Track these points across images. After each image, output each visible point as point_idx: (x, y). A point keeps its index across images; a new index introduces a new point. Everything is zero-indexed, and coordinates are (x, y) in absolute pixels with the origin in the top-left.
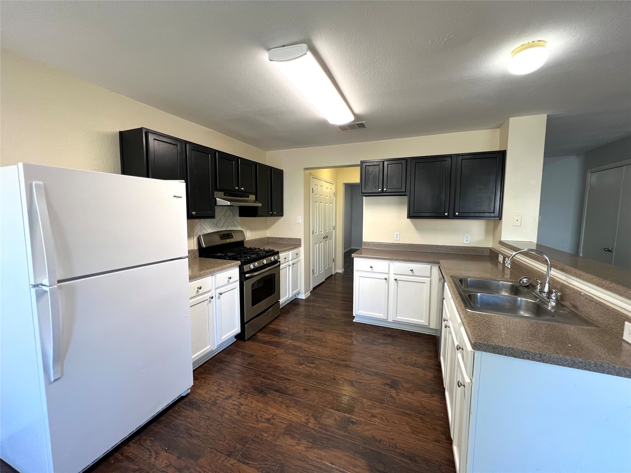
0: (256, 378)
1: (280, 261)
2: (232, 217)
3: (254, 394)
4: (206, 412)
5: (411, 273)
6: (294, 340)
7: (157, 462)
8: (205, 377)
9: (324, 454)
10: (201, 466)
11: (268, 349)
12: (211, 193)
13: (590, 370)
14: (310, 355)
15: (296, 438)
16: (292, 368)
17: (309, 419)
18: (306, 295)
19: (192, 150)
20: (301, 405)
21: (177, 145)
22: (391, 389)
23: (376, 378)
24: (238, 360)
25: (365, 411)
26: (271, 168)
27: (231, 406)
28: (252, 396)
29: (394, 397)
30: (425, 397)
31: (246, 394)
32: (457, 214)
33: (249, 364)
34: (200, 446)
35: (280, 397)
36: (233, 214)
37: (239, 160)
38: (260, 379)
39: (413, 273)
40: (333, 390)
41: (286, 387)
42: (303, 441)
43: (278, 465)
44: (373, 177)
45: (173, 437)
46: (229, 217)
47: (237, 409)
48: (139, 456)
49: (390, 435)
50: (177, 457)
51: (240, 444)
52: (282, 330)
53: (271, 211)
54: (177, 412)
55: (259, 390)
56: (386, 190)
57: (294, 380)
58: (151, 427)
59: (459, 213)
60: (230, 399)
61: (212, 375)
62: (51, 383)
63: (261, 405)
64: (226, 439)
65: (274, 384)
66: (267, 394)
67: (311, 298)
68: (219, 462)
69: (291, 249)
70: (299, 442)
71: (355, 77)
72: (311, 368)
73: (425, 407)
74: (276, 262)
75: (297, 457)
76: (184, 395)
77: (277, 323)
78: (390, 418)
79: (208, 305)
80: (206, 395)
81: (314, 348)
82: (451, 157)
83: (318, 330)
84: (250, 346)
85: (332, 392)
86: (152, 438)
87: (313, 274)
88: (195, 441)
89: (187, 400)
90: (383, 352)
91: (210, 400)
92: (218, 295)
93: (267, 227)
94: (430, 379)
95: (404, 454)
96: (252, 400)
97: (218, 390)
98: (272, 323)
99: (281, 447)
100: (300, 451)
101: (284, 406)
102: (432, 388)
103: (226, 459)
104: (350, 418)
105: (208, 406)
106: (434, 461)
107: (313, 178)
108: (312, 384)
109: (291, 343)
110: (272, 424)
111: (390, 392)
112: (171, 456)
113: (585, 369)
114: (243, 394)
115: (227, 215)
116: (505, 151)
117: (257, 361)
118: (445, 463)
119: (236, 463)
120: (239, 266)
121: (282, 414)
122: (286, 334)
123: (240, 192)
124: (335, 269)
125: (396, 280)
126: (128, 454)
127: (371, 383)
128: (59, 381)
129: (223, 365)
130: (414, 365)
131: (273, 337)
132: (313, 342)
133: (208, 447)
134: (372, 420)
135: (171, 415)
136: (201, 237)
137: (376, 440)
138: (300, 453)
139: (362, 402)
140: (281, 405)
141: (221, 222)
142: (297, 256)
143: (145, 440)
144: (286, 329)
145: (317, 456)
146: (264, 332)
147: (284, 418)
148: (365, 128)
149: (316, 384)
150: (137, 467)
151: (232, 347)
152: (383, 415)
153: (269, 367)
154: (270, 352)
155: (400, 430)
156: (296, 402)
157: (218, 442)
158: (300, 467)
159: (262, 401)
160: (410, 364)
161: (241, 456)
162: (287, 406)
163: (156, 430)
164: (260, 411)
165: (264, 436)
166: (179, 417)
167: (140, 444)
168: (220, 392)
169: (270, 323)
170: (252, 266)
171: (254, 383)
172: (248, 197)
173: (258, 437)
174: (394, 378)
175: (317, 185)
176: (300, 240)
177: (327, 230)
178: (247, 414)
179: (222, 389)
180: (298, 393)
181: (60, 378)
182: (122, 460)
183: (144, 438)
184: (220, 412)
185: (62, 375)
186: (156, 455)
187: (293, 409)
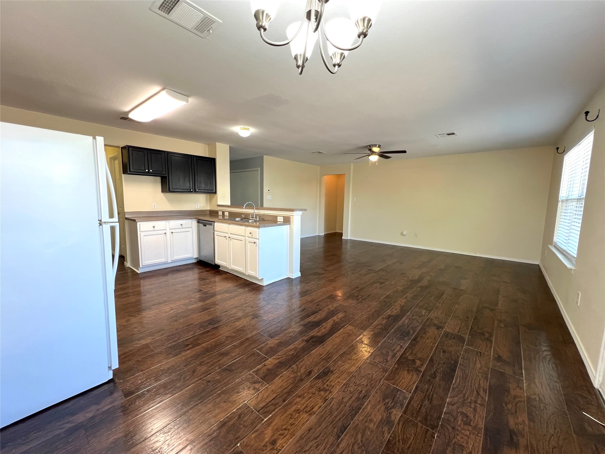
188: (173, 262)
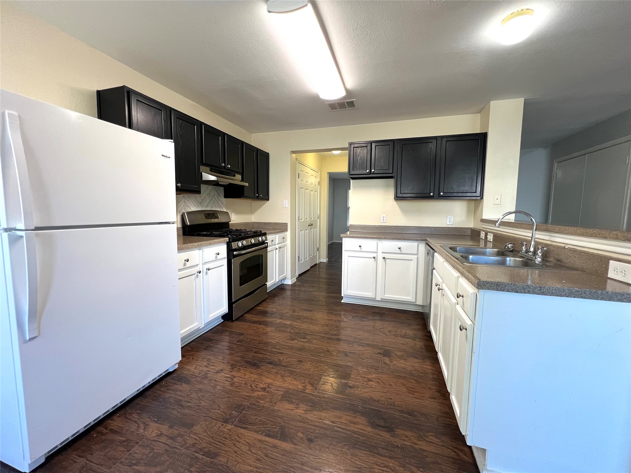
0: (247, 353)
1: (267, 243)
2: (216, 198)
3: (247, 367)
4: (197, 385)
5: (398, 251)
6: (283, 320)
7: (146, 433)
8: (193, 354)
9: (324, 415)
10: (196, 433)
11: (257, 328)
12: (197, 166)
13: (586, 298)
14: (301, 332)
15: (294, 403)
16: (284, 343)
17: (306, 386)
18: (293, 280)
19: (177, 118)
20: (296, 375)
21: (161, 111)
22: (384, 357)
23: (369, 348)
24: (227, 338)
25: (361, 377)
26: (258, 150)
27: (223, 378)
28: (245, 369)
29: (387, 364)
30: (418, 362)
31: (238, 367)
32: (442, 194)
33: (239, 341)
34: (193, 415)
35: (274, 369)
36: (218, 194)
37: (226, 135)
38: (251, 354)
39: (401, 251)
40: (328, 360)
41: (279, 359)
42: (301, 405)
43: (278, 427)
44: (361, 158)
45: (163, 409)
46: (214, 197)
47: (230, 381)
48: (125, 428)
49: (388, 395)
50: (169, 427)
51: (236, 411)
52: (271, 311)
53: (258, 193)
54: (164, 386)
55: (252, 363)
56: (374, 172)
57: (287, 354)
58: (137, 401)
59: (443, 193)
60: (221, 372)
61: (200, 352)
62: (26, 342)
63: (255, 376)
64: (220, 408)
65: (266, 358)
66: (261, 367)
67: (298, 283)
68: (215, 428)
69: (278, 232)
70: (298, 406)
71: (352, 43)
72: (303, 343)
73: (418, 371)
74: (263, 243)
75: (298, 419)
76: (172, 371)
77: (265, 305)
78: (386, 381)
79: (195, 280)
80: (195, 370)
81: (305, 326)
82: (437, 138)
83: (307, 310)
84: (237, 326)
85: (328, 362)
86: (138, 411)
87: (299, 260)
88: (187, 411)
89: (175, 376)
90: (373, 327)
91: (200, 374)
92: (205, 271)
93: (252, 212)
94: (420, 347)
95: (403, 411)
96: (245, 372)
97: (208, 365)
98: (259, 305)
99: (279, 411)
100: (299, 414)
101: (279, 376)
102: (423, 355)
103: (222, 425)
104: (347, 383)
105: (199, 379)
106: (433, 414)
107: (299, 163)
108: (306, 356)
109: (281, 322)
110: (268, 392)
111: (384, 360)
112: (162, 426)
113: (581, 297)
114: (235, 368)
115: (212, 194)
116: (486, 133)
117: (247, 338)
118: (442, 415)
119: (233, 428)
120: (227, 243)
121: (278, 383)
122: (275, 314)
123: (227, 169)
124: (319, 258)
125: (384, 258)
126: (112, 427)
127: (365, 353)
128: (35, 340)
129: (211, 343)
130: (404, 336)
131: (262, 317)
132: (303, 320)
133: (201, 416)
134: (369, 384)
135: (159, 390)
136: (186, 214)
137: (375, 401)
138: (299, 415)
139: (357, 369)
140: (276, 375)
141: (206, 201)
142: (283, 240)
143: (130, 414)
144: (275, 310)
145: (317, 417)
146: (252, 313)
147: (280, 386)
148: (354, 108)
149: (310, 356)
150: (124, 439)
151: (219, 327)
152: (379, 379)
153: (260, 343)
154: (260, 330)
155: (397, 391)
156: (291, 372)
157: (212, 411)
158: (301, 427)
159: (256, 373)
160: (401, 336)
161: (238, 422)
162: (282, 376)
163: (143, 403)
164: (254, 382)
165: (261, 403)
166: (168, 391)
167: (127, 418)
168: (210, 367)
169: (257, 305)
170: (240, 244)
171: (246, 358)
172: (234, 176)
173: (254, 404)
174: (386, 348)
175: (303, 171)
176: (286, 224)
177: (312, 218)
178: (241, 385)
179: (212, 364)
180: (292, 365)
181: (36, 337)
182: (107, 433)
183: (130, 411)
184: (212, 384)
185: (39, 334)
186: (144, 426)
187: (289, 378)
188: (383, 301)
